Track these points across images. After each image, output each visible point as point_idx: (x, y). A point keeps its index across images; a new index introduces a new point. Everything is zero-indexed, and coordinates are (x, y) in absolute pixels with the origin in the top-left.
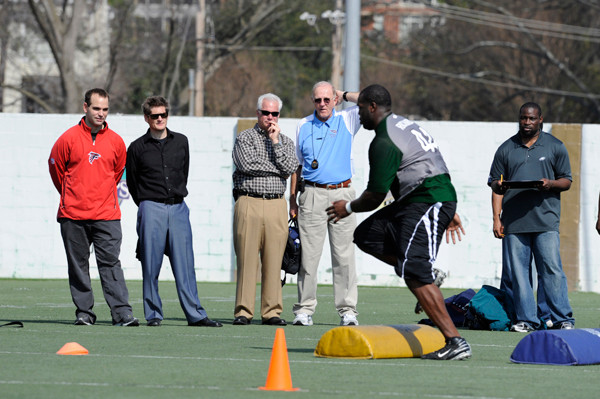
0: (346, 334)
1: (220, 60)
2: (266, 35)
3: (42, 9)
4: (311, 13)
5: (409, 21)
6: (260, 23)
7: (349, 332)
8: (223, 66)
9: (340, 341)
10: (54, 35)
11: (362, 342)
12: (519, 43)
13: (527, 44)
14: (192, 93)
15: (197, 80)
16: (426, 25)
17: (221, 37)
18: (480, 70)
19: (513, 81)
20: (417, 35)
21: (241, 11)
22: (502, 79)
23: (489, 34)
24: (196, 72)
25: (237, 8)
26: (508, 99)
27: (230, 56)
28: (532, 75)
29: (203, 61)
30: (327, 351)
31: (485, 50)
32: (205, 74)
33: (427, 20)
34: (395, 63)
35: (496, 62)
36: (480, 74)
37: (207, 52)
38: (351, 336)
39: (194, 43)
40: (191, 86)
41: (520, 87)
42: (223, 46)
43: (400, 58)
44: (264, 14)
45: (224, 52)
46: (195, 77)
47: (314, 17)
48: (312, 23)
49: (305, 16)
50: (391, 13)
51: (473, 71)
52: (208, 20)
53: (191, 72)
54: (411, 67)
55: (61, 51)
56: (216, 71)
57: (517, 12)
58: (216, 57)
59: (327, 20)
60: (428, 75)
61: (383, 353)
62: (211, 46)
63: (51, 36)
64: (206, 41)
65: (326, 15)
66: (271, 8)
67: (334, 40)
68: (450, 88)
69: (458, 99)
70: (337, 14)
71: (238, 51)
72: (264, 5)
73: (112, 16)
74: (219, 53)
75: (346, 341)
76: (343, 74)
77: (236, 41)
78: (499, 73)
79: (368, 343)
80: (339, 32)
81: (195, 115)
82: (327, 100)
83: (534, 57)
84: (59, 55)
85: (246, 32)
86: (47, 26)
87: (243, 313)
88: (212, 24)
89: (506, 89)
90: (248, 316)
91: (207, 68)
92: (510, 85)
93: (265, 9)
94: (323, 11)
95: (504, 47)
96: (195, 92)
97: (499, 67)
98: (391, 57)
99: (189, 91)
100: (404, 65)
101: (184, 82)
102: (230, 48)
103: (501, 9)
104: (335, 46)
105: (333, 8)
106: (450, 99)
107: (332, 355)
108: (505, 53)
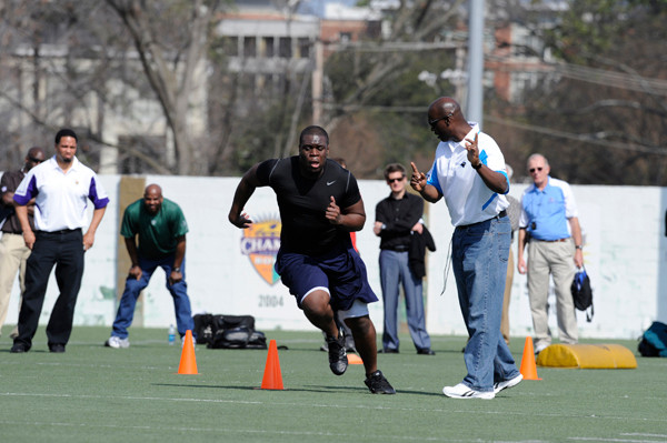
0: (559, 351)
1: (336, 120)
2: (384, 99)
3: (154, 67)
4: (430, 72)
5: (523, 76)
6: (376, 85)
7: (562, 349)
8: (339, 126)
9: (555, 355)
10: (166, 94)
11: (572, 356)
12: (642, 102)
13: (650, 103)
16: (541, 81)
17: (339, 96)
18: (601, 130)
19: (636, 142)
20: (528, 93)
21: (357, 71)
22: (625, 140)
23: (610, 92)
25: (352, 68)
26: (630, 161)
27: (346, 117)
28: (655, 135)
29: (321, 121)
30: (544, 362)
31: (606, 110)
33: (541, 76)
34: (509, 122)
35: (617, 122)
36: (601, 135)
37: (324, 111)
38: (563, 351)
39: (311, 104)
41: (643, 149)
42: (339, 106)
43: (513, 117)
44: (381, 73)
45: (339, 113)
47: (434, 77)
48: (431, 83)
49: (424, 76)
50: (503, 69)
51: (593, 130)
52: (326, 80)
54: (526, 127)
55: (174, 110)
56: (333, 132)
57: (640, 69)
58: (332, 117)
59: (447, 80)
60: (545, 135)
61: (587, 365)
62: (329, 106)
63: (164, 96)
64: (323, 101)
65: (446, 74)
66: (388, 68)
68: (567, 149)
69: (577, 161)
70: (457, 74)
71: (356, 112)
72: (380, 65)
73: (210, 72)
74: (335, 113)
75: (559, 355)
77: (352, 101)
78: (620, 133)
79: (576, 357)
80: (459, 92)
82: (540, 169)
83: (657, 117)
84: (171, 115)
85: (363, 91)
86: (158, 84)
88: (329, 84)
89: (628, 151)
92: (632, 147)
93: (382, 68)
94: (443, 70)
95: (626, 107)
97: (620, 127)
98: (503, 115)
100: (517, 125)
102: (346, 109)
103: (623, 66)
105: (453, 68)
106: (567, 161)
107: (548, 366)
108: (627, 113)
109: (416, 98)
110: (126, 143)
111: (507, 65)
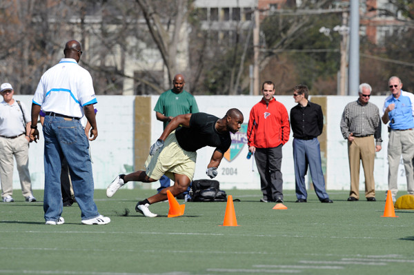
0: (409, 198)
1: (268, 58)
2: (298, 44)
3: (155, 28)
4: (326, 27)
5: (384, 29)
6: (293, 36)
8: (270, 62)
9: (406, 201)
10: (163, 45)
14: (251, 81)
15: (255, 72)
16: (396, 31)
17: (270, 43)
20: (388, 39)
21: (281, 28)
24: (254, 67)
25: (278, 26)
27: (275, 56)
29: (258, 59)
30: (399, 207)
32: (260, 67)
33: (396, 28)
34: (376, 57)
37: (261, 53)
39: (252, 49)
40: (251, 76)
42: (270, 50)
43: (378, 54)
44: (296, 29)
45: (271, 54)
46: (253, 70)
47: (328, 30)
48: (327, 34)
49: (322, 30)
50: (371, 24)
52: (262, 33)
53: (251, 67)
54: (387, 60)
55: (168, 55)
58: (266, 57)
59: (337, 32)
60: (399, 65)
62: (264, 50)
63: (162, 46)
64: (260, 47)
65: (336, 28)
66: (300, 25)
67: (342, 44)
68: (413, 73)
70: (343, 28)
71: (280, 53)
72: (295, 23)
73: (190, 30)
74: (267, 54)
75: (409, 202)
76: (348, 66)
77: (278, 46)
80: (345, 39)
81: (254, 94)
82: (396, 86)
84: (166, 58)
85: (285, 40)
86: (158, 39)
87: (353, 195)
88: (263, 36)
90: (356, 197)
91: (260, 63)
93: (296, 26)
94: (335, 25)
96: (254, 79)
98: (372, 53)
99: (250, 79)
100: (381, 59)
101: (246, 73)
102: (275, 51)
104: (342, 48)
105: (341, 24)
106: (413, 81)
109: (318, 44)
110: (139, 76)
111: (374, 22)
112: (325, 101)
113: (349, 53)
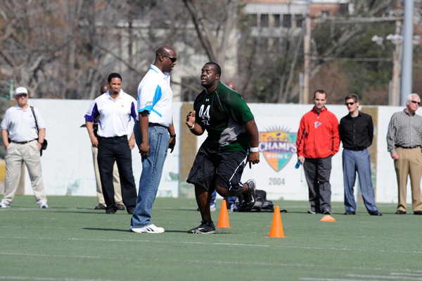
1: (319, 67)
2: (349, 53)
3: (204, 34)
4: (379, 36)
6: (345, 44)
8: (321, 70)
10: (212, 51)
14: (301, 89)
15: (304, 80)
17: (321, 51)
21: (332, 35)
24: (304, 75)
25: (329, 33)
27: (325, 65)
29: (309, 68)
32: (310, 76)
37: (311, 61)
39: (303, 56)
40: (301, 84)
42: (321, 58)
44: (348, 37)
45: (321, 62)
46: (303, 78)
47: (381, 39)
48: (380, 43)
49: (375, 38)
52: (313, 41)
53: (301, 75)
56: (317, 74)
58: (316, 65)
59: (390, 41)
62: (314, 58)
64: (310, 55)
65: (389, 37)
66: (352, 33)
67: (395, 53)
70: (396, 37)
71: (331, 61)
72: (347, 31)
74: (318, 62)
76: (401, 76)
77: (329, 55)
80: (398, 49)
81: (303, 103)
85: (336, 48)
87: (401, 209)
88: (314, 44)
90: (404, 210)
91: (311, 72)
93: (348, 34)
94: (388, 34)
96: (303, 88)
99: (299, 87)
101: (296, 81)
102: (326, 59)
104: (395, 57)
105: (393, 33)
109: (370, 52)
110: (186, 82)
112: (376, 111)
113: (402, 63)
